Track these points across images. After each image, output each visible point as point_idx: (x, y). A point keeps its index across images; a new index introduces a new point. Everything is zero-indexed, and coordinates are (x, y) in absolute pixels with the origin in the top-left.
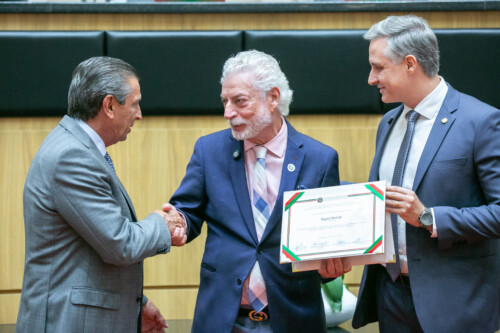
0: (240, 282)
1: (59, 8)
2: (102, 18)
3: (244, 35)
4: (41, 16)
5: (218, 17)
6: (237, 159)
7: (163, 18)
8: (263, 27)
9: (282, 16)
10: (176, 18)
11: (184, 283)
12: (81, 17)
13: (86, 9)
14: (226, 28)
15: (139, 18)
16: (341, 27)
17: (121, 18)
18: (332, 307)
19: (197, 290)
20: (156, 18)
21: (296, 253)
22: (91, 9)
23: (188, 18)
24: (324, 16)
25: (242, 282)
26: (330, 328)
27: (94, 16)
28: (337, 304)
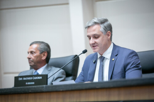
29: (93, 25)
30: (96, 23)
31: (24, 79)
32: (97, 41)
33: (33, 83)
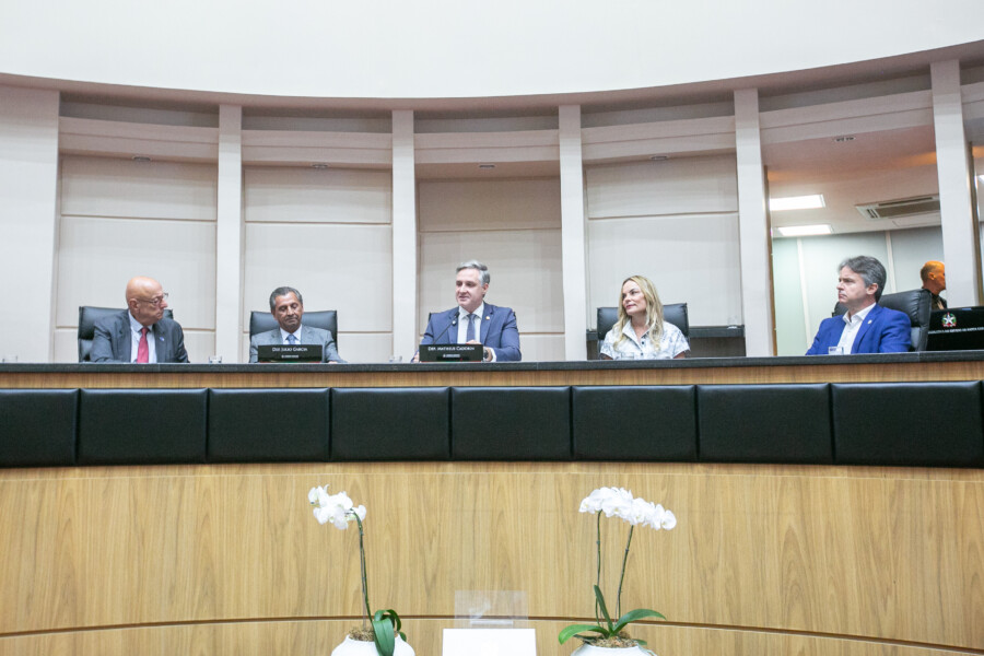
2: (206, 376)
3: (331, 392)
4: (152, 376)
5: (309, 376)
8: (348, 385)
10: (272, 376)
11: (273, 616)
12: (188, 376)
13: (190, 369)
14: (315, 385)
15: (240, 376)
17: (224, 376)
20: (255, 377)
22: (195, 369)
24: (402, 375)
27: (199, 375)
29: (470, 268)
30: (475, 266)
31: (439, 349)
32: (471, 290)
33: (458, 356)
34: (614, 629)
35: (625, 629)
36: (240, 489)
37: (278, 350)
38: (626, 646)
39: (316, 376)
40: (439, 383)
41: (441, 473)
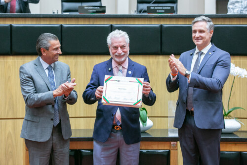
0: (113, 115)
1: (45, 16)
2: (60, 19)
3: (111, 26)
4: (38, 19)
5: (102, 19)
6: (110, 71)
7: (82, 19)
8: (119, 23)
9: (126, 19)
10: (87, 20)
11: (89, 116)
12: (53, 19)
13: (54, 16)
14: (105, 23)
15: (74, 19)
16: (147, 23)
17: (67, 19)
18: (143, 124)
19: (95, 118)
20: (80, 19)
21: (108, 100)
22: (56, 16)
23: (91, 20)
24: (141, 19)
25: (113, 116)
26: (142, 132)
27: (57, 19)
28: (145, 124)
33: (163, 11)
34: (226, 113)
35: (230, 114)
36: (75, 65)
37: (87, 8)
38: (231, 119)
39: (105, 19)
40: (157, 23)
41: (157, 60)
